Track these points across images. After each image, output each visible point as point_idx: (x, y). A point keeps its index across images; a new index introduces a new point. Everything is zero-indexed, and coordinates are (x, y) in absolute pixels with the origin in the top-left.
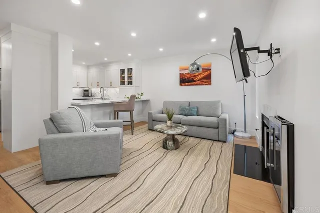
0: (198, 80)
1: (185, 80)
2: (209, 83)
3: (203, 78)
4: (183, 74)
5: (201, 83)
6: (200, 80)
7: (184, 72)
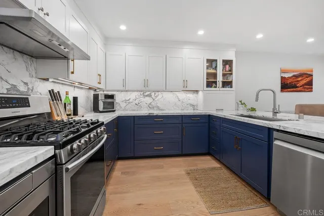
0: (301, 86)
1: (287, 85)
2: (310, 90)
3: (306, 84)
4: (285, 78)
5: (303, 90)
6: (303, 85)
7: (286, 75)
